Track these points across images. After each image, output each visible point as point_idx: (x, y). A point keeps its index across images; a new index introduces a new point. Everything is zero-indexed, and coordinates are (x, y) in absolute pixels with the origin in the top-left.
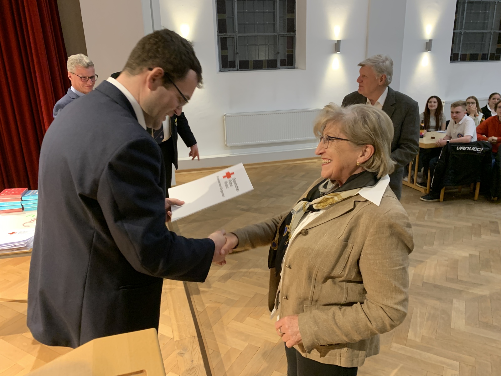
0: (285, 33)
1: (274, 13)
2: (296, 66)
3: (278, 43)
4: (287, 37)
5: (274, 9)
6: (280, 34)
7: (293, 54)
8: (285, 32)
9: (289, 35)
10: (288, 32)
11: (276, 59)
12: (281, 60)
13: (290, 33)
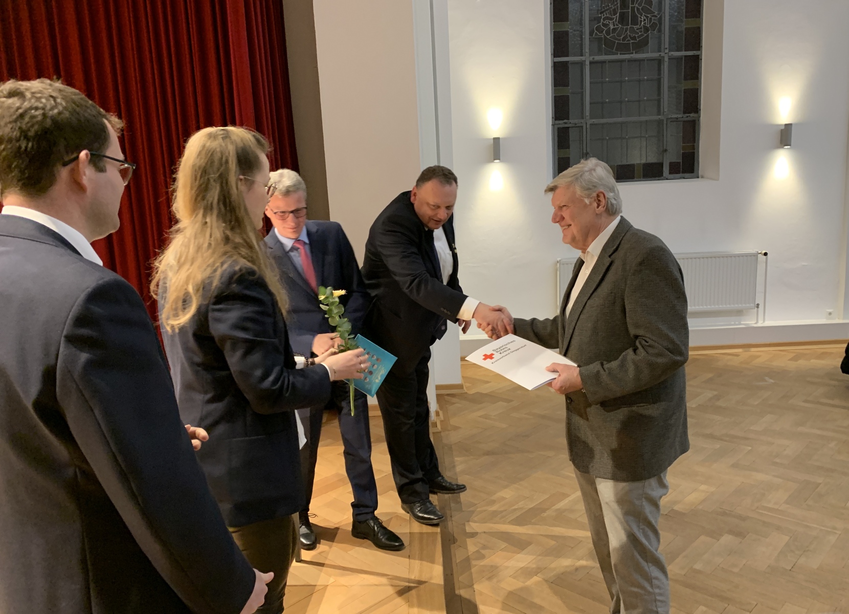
0: (680, 116)
1: (659, 81)
2: (700, 173)
3: (665, 134)
4: (684, 121)
5: (659, 74)
6: (670, 117)
7: (694, 152)
8: (680, 114)
9: (686, 119)
10: (685, 113)
11: (661, 161)
12: (671, 164)
13: (688, 115)
